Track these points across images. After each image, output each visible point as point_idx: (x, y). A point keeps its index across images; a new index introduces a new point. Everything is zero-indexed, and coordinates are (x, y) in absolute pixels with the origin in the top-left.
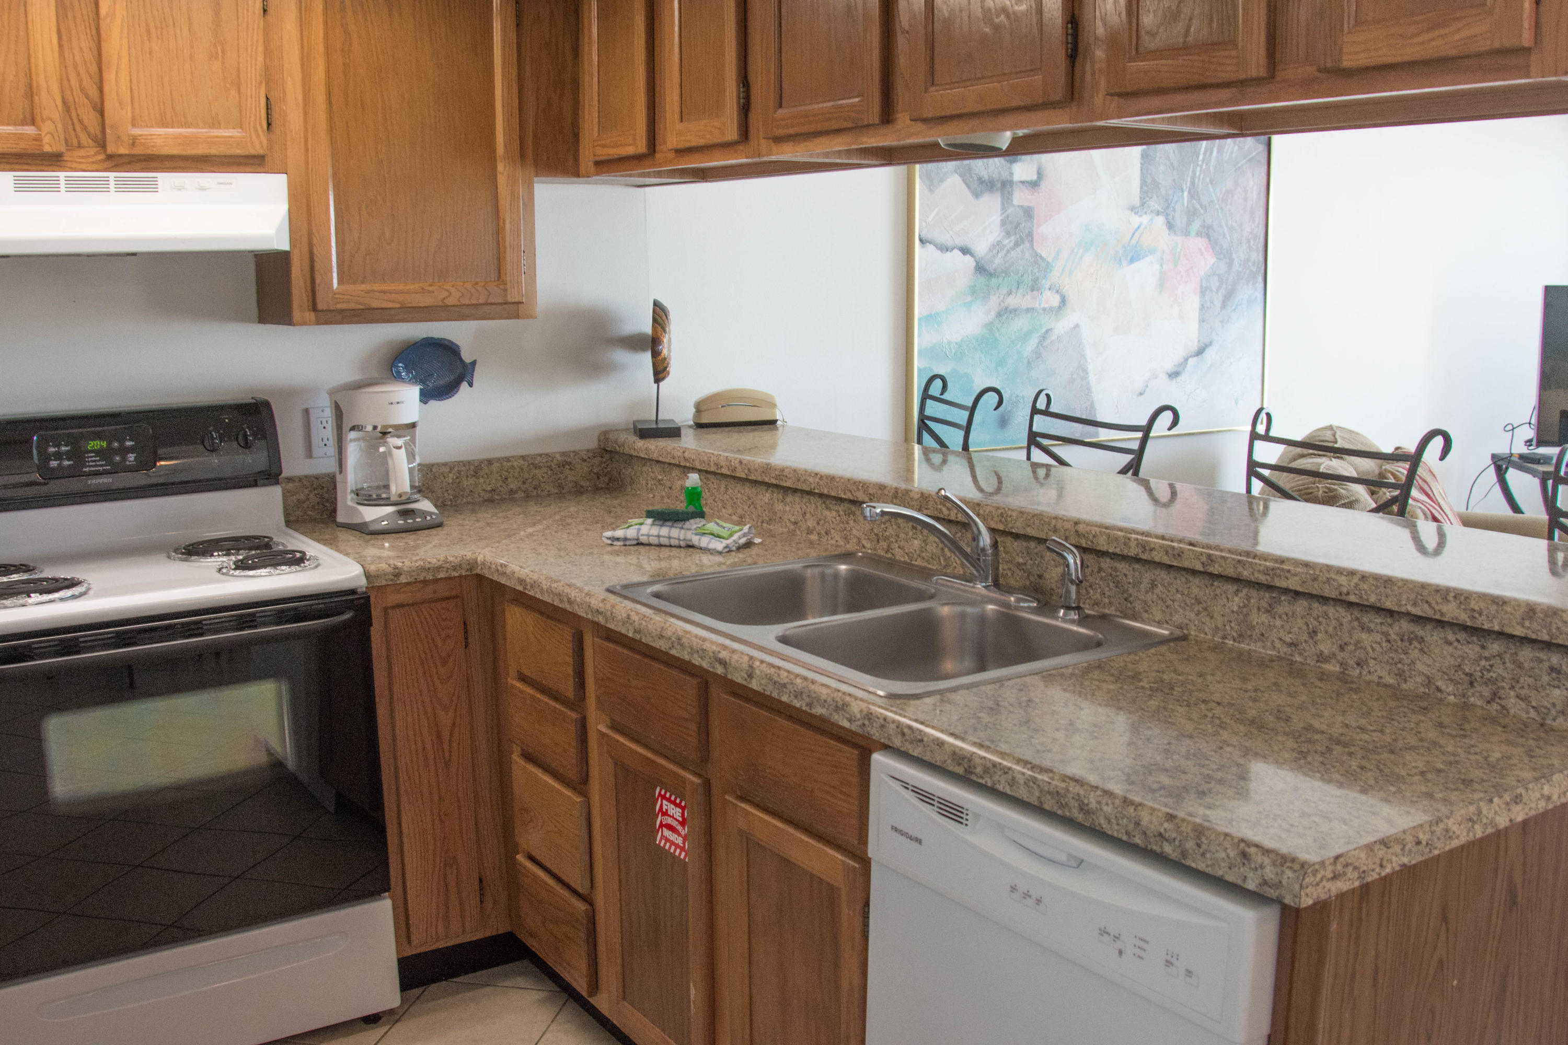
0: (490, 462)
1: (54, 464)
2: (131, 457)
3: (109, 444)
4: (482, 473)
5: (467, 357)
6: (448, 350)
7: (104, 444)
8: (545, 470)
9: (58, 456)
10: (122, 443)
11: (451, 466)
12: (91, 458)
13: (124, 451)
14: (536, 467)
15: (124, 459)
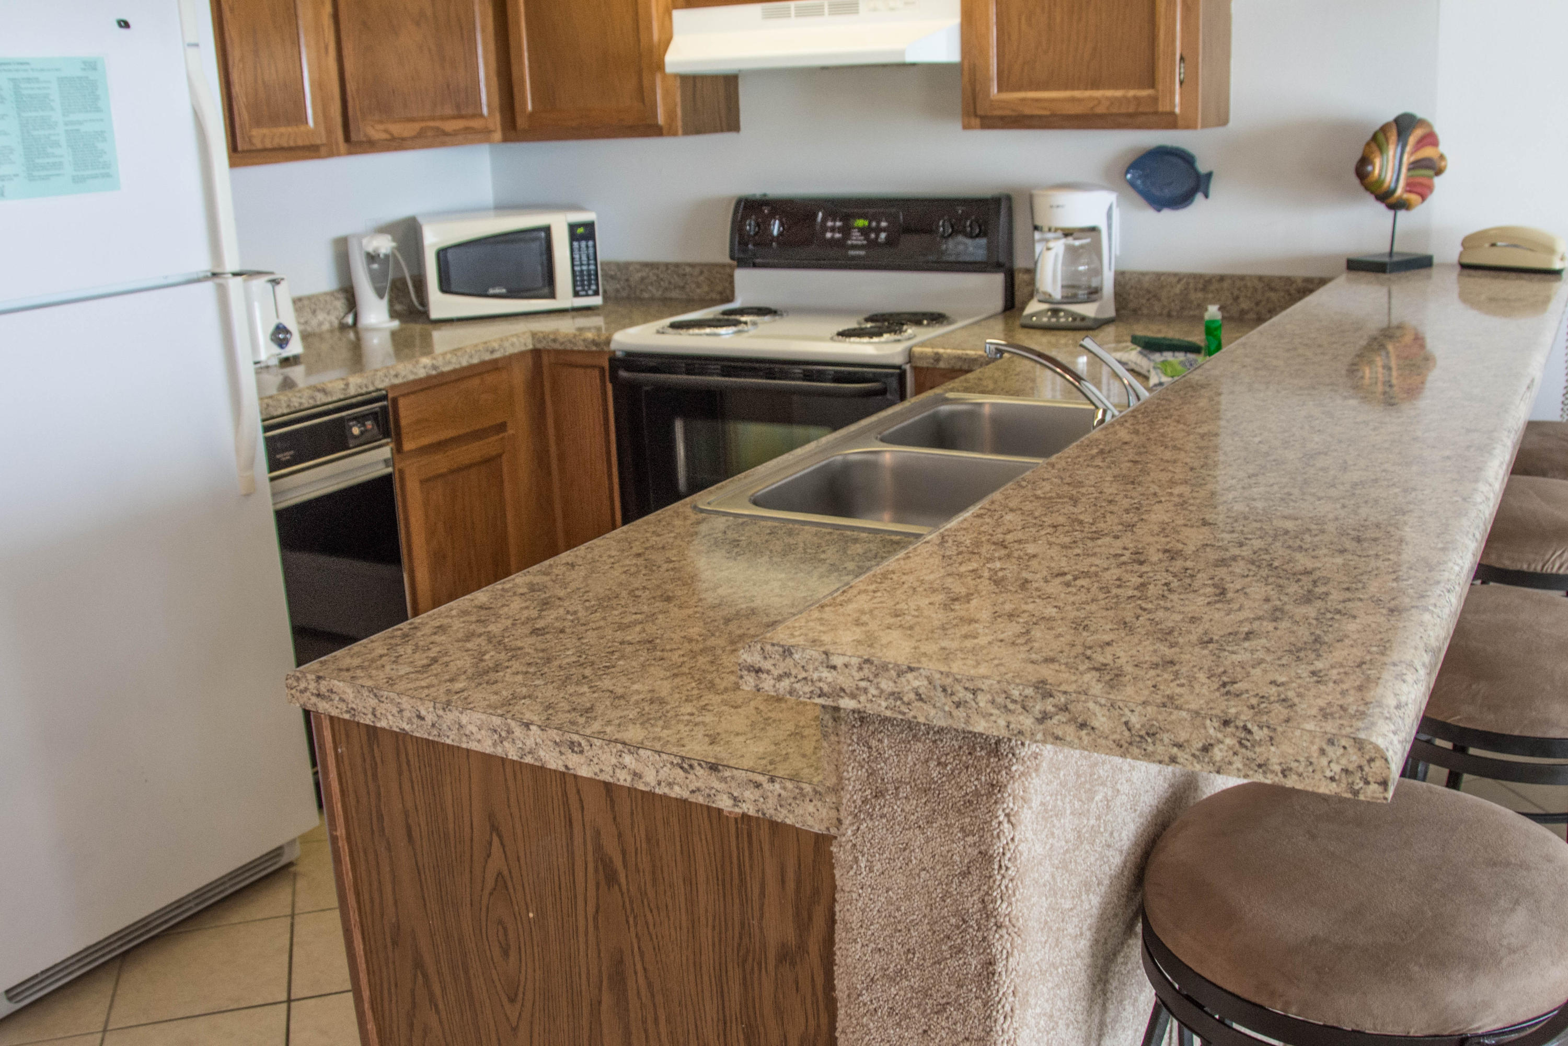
0: (1222, 278)
1: (829, 235)
2: (883, 236)
3: (870, 223)
4: (1212, 288)
5: (1202, 168)
6: (1184, 158)
7: (866, 223)
8: (1282, 294)
9: (833, 229)
10: (878, 223)
11: (1179, 277)
12: (856, 234)
13: (878, 230)
14: (1272, 289)
15: (877, 236)
